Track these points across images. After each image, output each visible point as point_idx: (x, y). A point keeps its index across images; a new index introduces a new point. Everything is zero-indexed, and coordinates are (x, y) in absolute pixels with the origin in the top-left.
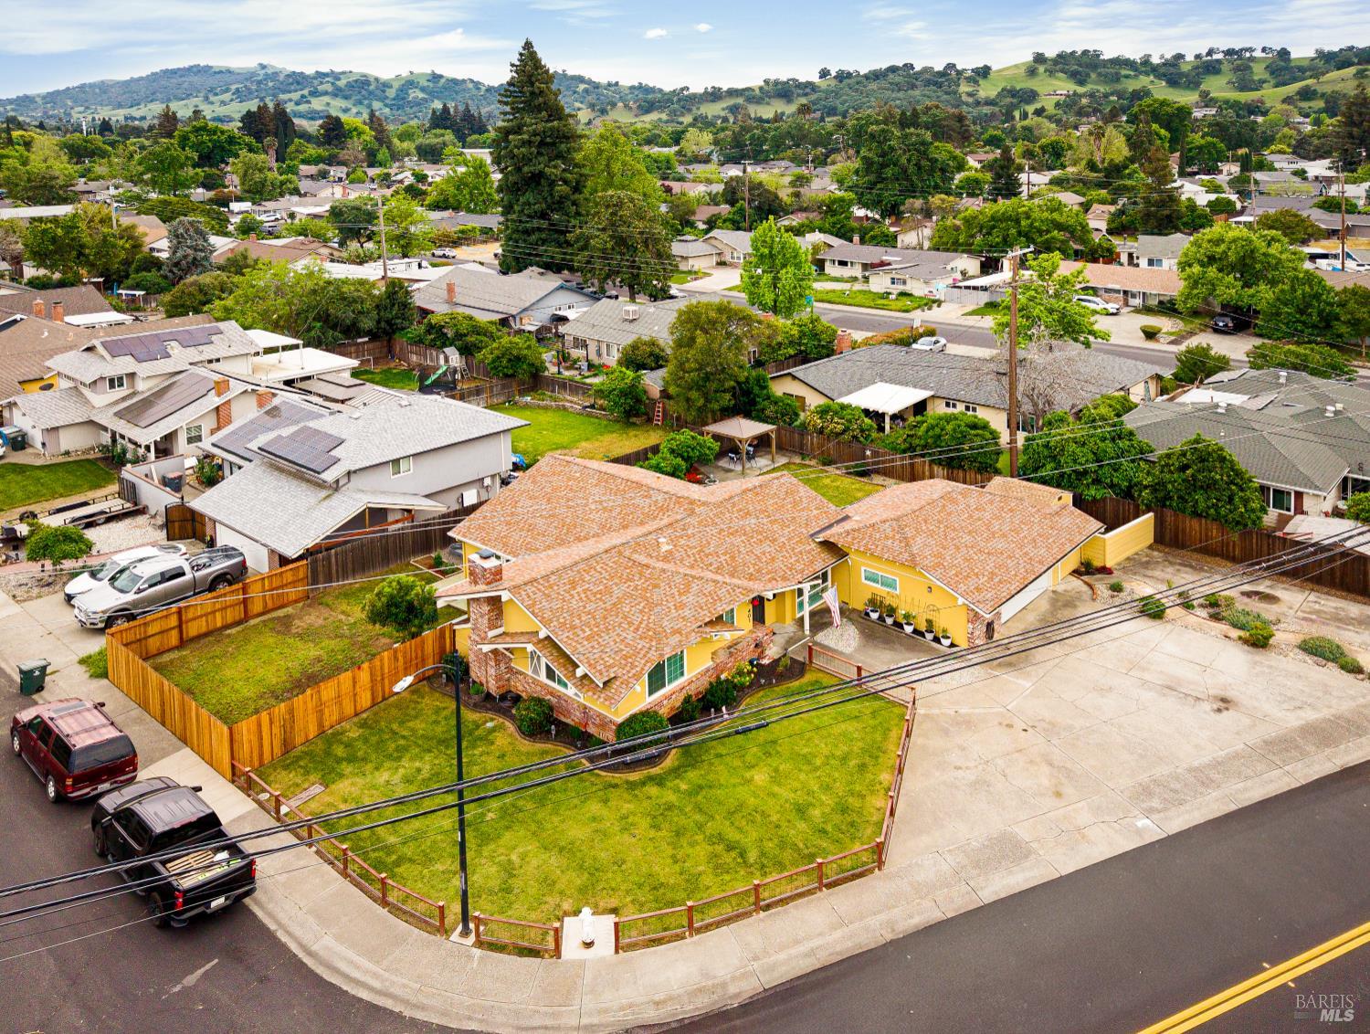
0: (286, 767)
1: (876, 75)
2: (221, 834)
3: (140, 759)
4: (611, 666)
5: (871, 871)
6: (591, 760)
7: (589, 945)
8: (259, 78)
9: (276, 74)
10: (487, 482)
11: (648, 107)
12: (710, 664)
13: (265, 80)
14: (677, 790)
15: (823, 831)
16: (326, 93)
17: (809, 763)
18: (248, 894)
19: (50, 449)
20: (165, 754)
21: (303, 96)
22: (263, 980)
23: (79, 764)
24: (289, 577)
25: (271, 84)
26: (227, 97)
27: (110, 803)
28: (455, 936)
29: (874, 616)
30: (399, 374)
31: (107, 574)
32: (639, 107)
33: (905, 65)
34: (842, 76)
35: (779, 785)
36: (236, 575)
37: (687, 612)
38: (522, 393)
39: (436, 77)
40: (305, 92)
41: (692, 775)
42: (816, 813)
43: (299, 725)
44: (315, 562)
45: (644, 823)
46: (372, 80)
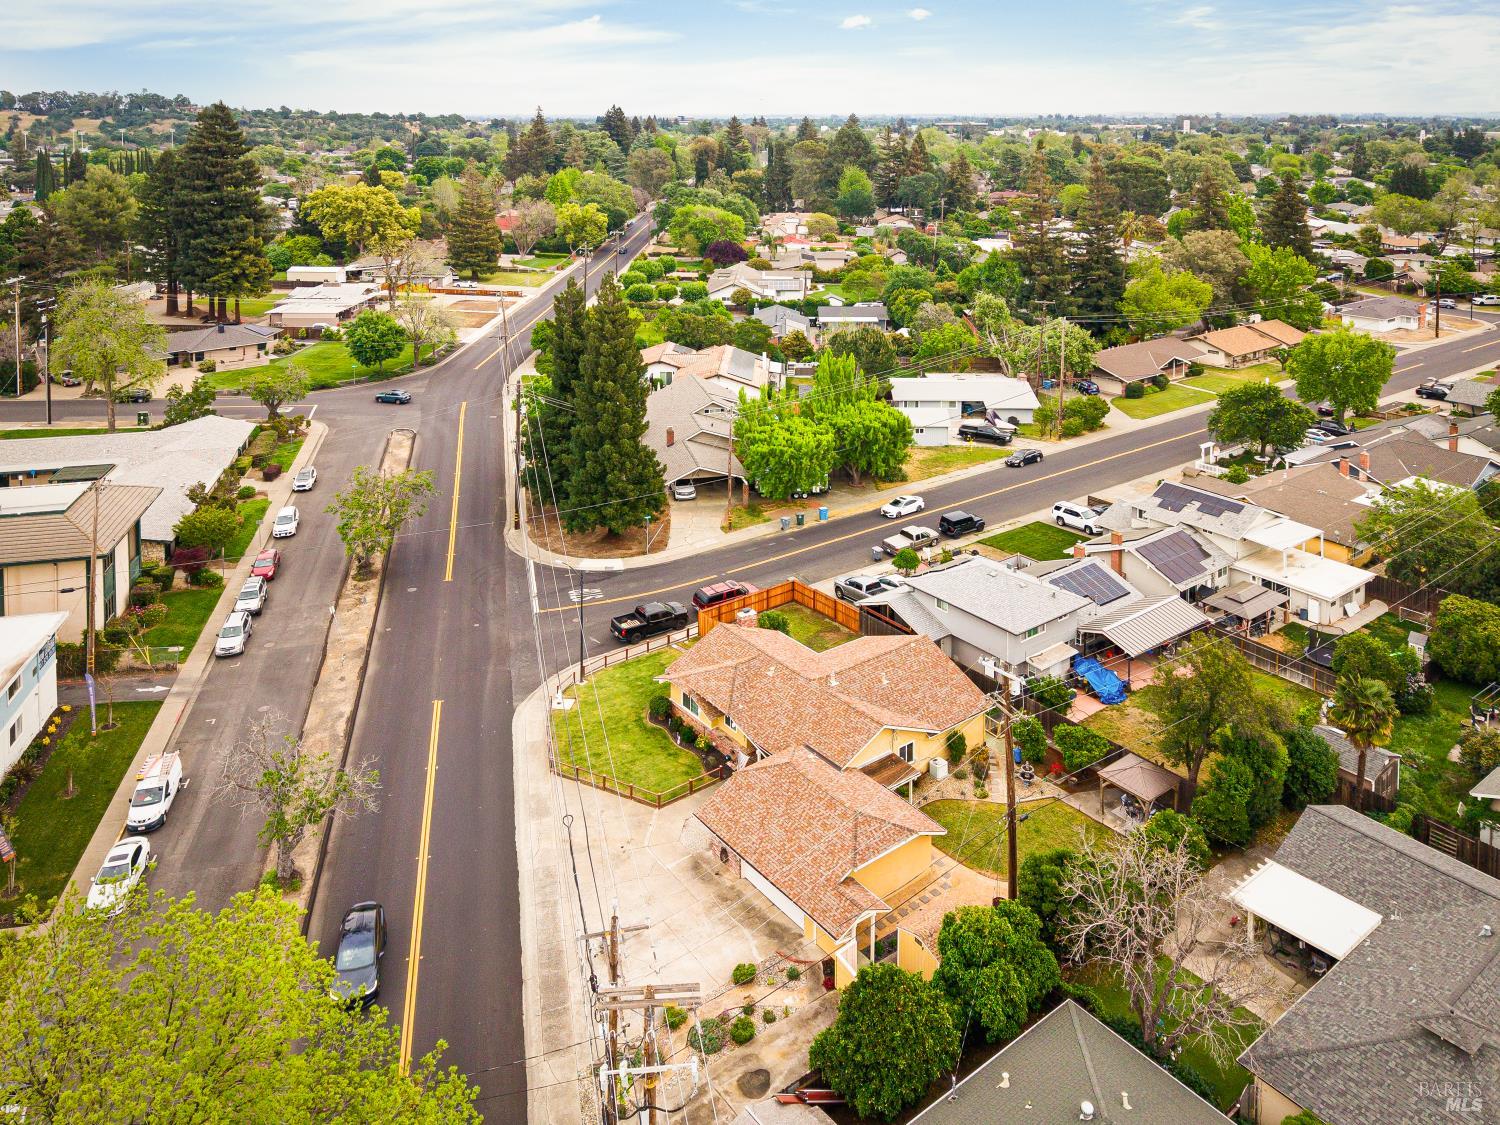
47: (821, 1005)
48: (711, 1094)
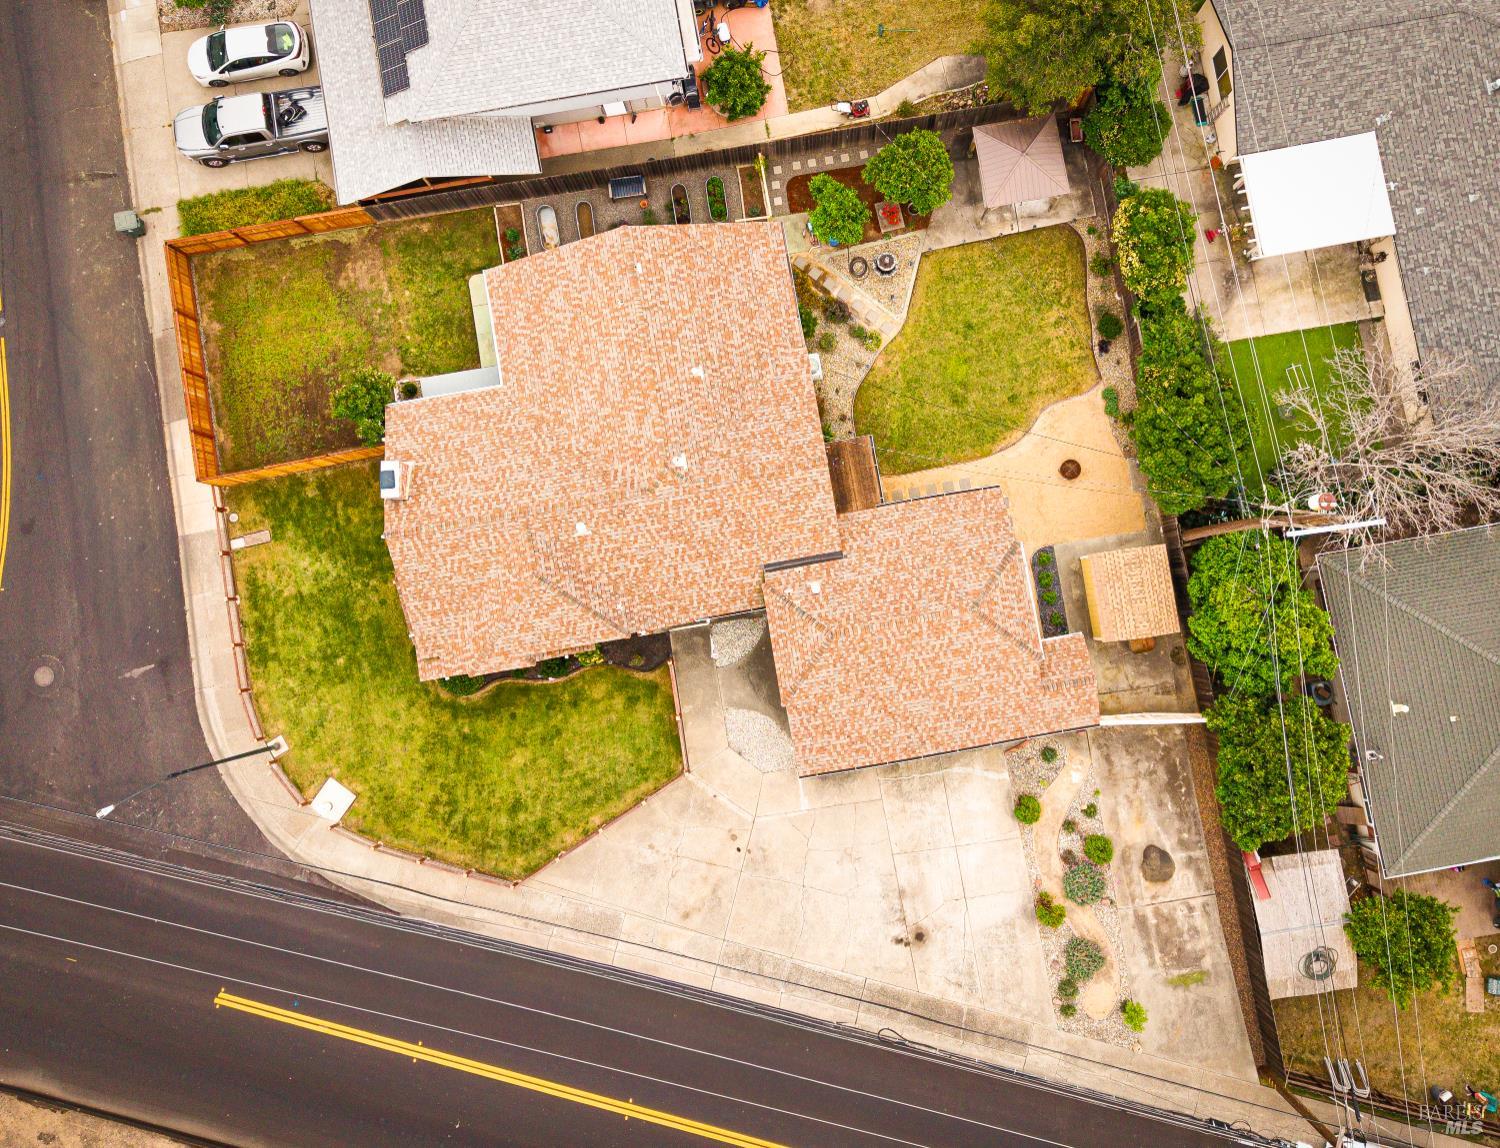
4: (439, 647)
5: (511, 880)
22: (170, 699)
24: (347, 215)
44: (369, 209)
45: (419, 739)
47: (1099, 747)
48: (1149, 912)
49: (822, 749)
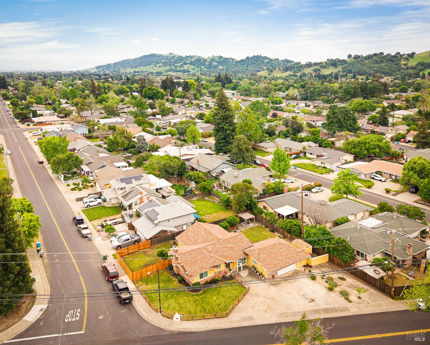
0: (141, 281)
1: (369, 57)
2: (129, 291)
3: (119, 276)
4: (192, 273)
5: (225, 317)
6: (187, 288)
7: (177, 319)
8: (170, 58)
9: (174, 56)
10: (188, 224)
11: (286, 69)
12: (214, 275)
13: (171, 59)
14: (199, 297)
15: (220, 309)
16: (188, 64)
17: (224, 297)
18: (131, 301)
19: (110, 203)
20: (123, 275)
21: (182, 65)
23: (111, 275)
24: (147, 243)
25: (173, 60)
26: (161, 65)
27: (114, 282)
28: (159, 313)
29: (253, 269)
30: (182, 186)
31: (117, 237)
32: (284, 69)
33: (380, 53)
34: (356, 57)
35: (217, 300)
36: (139, 241)
37: (208, 264)
38: (206, 196)
39: (221, 57)
40: (182, 63)
41: (203, 295)
42: (221, 306)
43: (143, 274)
44: (151, 240)
45: (192, 302)
46: (201, 59)
49: (270, 268)
